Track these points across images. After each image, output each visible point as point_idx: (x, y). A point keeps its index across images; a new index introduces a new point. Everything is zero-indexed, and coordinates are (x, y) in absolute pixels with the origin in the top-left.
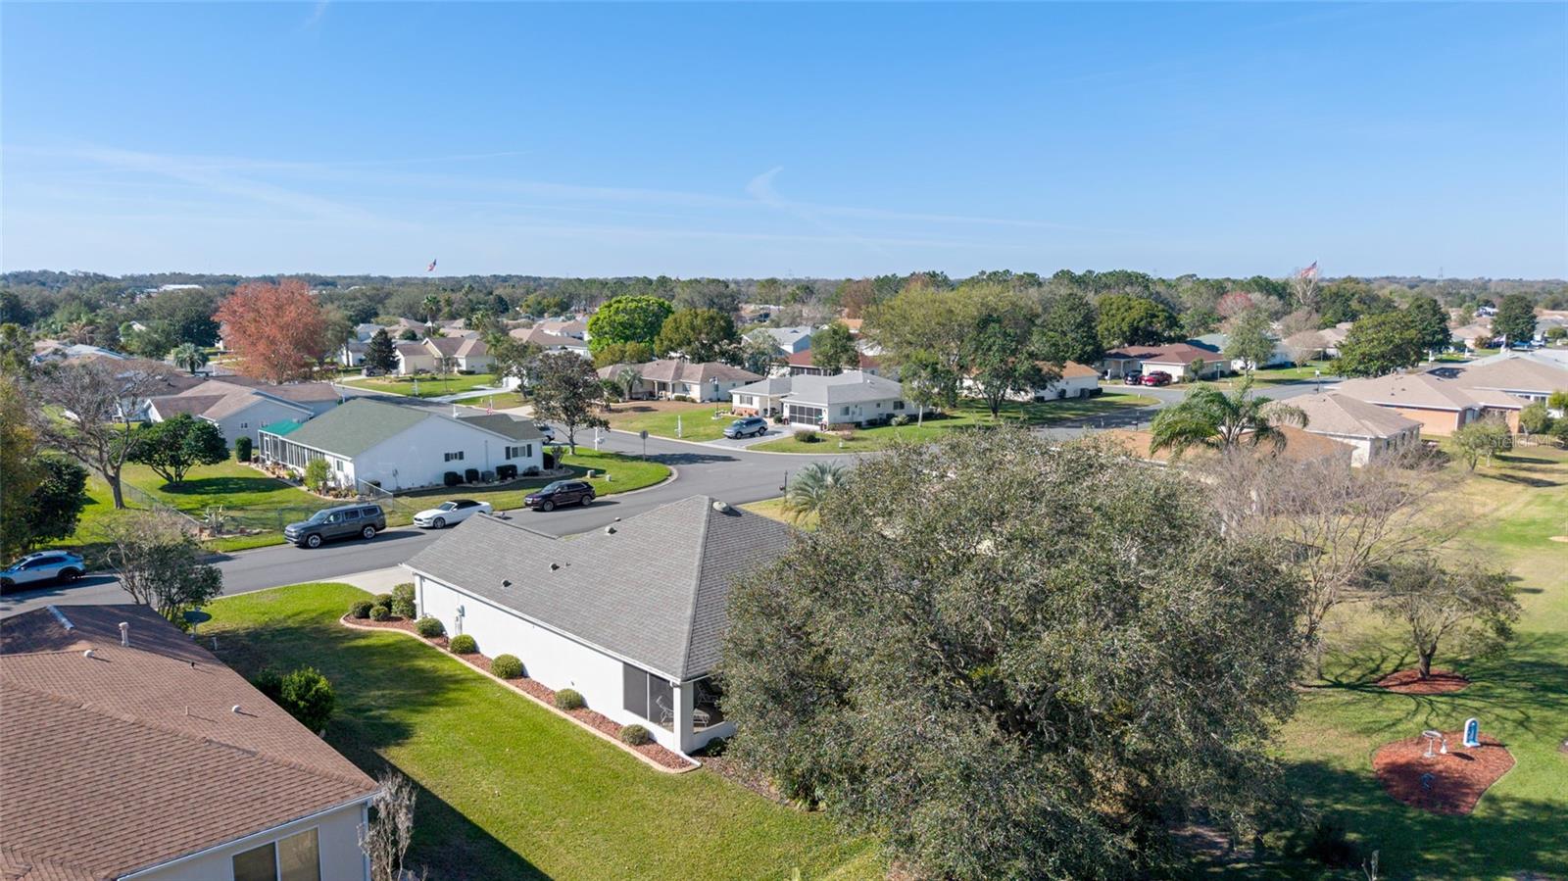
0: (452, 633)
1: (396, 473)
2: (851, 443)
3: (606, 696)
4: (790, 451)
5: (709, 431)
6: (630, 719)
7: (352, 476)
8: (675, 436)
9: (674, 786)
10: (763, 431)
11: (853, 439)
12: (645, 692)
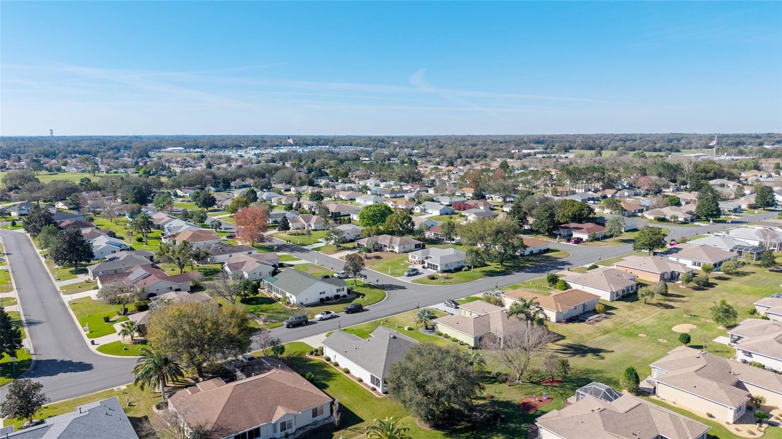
0: (333, 360)
1: (307, 299)
2: (446, 280)
3: (367, 380)
4: (425, 283)
5: (399, 272)
6: (372, 385)
7: (295, 300)
8: (388, 274)
9: (380, 400)
10: (417, 274)
11: (447, 278)
12: (374, 380)
